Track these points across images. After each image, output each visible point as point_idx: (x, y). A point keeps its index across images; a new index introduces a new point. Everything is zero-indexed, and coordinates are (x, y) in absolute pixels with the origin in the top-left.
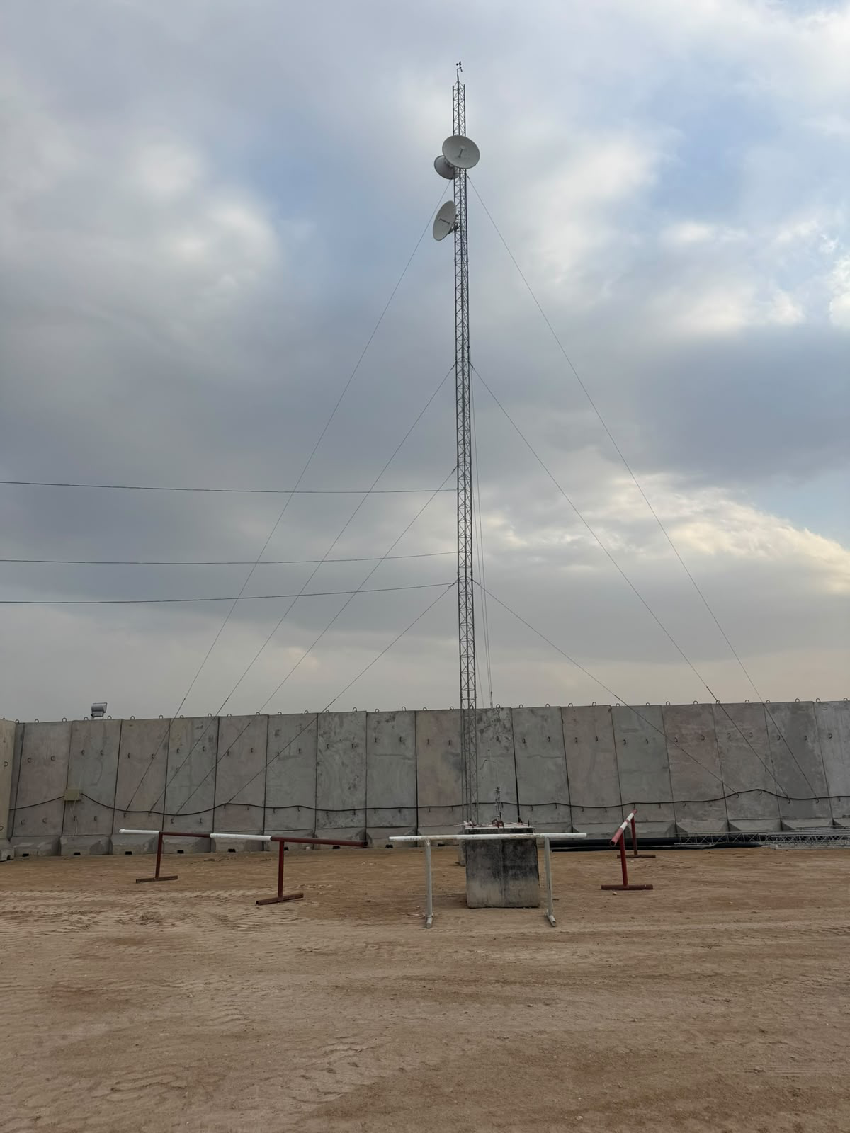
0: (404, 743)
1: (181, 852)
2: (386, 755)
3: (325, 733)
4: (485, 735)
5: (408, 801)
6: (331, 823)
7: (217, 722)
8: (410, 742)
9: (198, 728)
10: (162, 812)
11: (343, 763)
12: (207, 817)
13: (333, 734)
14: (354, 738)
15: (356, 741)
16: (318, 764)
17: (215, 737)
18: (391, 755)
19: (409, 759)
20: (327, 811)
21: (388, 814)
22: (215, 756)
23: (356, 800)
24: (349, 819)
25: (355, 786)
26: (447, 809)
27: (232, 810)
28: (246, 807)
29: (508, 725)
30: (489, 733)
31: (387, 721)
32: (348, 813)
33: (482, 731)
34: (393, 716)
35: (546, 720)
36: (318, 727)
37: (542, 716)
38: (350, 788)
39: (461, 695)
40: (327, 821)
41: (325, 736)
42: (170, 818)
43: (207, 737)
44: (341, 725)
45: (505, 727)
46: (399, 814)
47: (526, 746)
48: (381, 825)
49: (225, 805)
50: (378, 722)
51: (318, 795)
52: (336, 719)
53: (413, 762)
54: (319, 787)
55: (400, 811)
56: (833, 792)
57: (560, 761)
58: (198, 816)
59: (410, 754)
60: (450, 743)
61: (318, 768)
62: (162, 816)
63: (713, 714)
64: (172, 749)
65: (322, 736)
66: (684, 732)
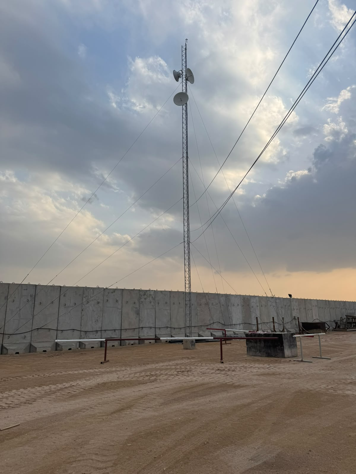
0: (118, 302)
1: (18, 353)
2: (110, 307)
3: (86, 296)
4: (146, 300)
5: (118, 327)
6: (87, 337)
7: (35, 287)
8: (120, 302)
9: (25, 290)
10: (3, 333)
11: (93, 310)
12: (28, 335)
13: (89, 297)
14: (98, 299)
15: (99, 301)
16: (82, 310)
17: (33, 295)
18: (112, 307)
19: (119, 309)
20: (86, 332)
21: (110, 332)
22: (33, 305)
23: (97, 327)
24: (95, 335)
25: (97, 320)
26: (132, 330)
27: (41, 331)
28: (48, 330)
29: (154, 297)
30: (148, 300)
31: (112, 293)
32: (94, 332)
33: (145, 299)
34: (115, 290)
35: (165, 296)
36: (83, 294)
37: (164, 294)
38: (95, 321)
39: (185, 285)
40: (85, 336)
41: (86, 298)
42: (7, 336)
43: (29, 295)
44: (93, 293)
45: (153, 298)
46: (114, 332)
47: (159, 305)
48: (107, 337)
49: (38, 329)
50: (108, 293)
51: (82, 324)
52: (91, 290)
53: (121, 310)
54: (82, 321)
55: (115, 331)
56: (234, 322)
57: (169, 311)
58: (23, 335)
59: (120, 307)
60: (135, 303)
61: (83, 312)
62: (3, 335)
63: (208, 296)
64: (10, 300)
65: (85, 298)
66: (202, 302)
